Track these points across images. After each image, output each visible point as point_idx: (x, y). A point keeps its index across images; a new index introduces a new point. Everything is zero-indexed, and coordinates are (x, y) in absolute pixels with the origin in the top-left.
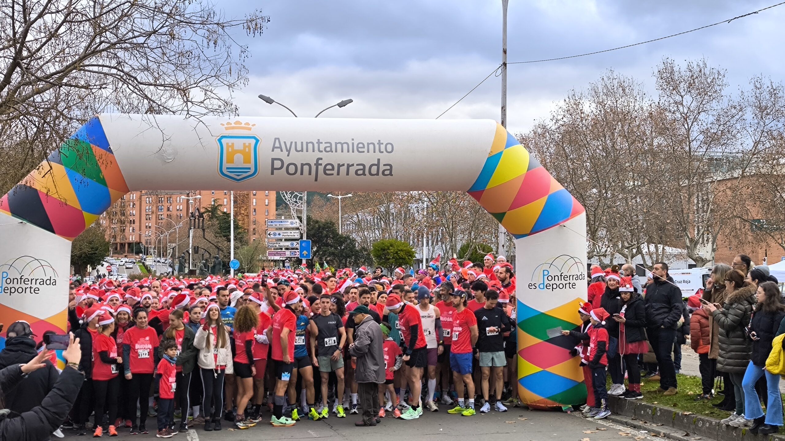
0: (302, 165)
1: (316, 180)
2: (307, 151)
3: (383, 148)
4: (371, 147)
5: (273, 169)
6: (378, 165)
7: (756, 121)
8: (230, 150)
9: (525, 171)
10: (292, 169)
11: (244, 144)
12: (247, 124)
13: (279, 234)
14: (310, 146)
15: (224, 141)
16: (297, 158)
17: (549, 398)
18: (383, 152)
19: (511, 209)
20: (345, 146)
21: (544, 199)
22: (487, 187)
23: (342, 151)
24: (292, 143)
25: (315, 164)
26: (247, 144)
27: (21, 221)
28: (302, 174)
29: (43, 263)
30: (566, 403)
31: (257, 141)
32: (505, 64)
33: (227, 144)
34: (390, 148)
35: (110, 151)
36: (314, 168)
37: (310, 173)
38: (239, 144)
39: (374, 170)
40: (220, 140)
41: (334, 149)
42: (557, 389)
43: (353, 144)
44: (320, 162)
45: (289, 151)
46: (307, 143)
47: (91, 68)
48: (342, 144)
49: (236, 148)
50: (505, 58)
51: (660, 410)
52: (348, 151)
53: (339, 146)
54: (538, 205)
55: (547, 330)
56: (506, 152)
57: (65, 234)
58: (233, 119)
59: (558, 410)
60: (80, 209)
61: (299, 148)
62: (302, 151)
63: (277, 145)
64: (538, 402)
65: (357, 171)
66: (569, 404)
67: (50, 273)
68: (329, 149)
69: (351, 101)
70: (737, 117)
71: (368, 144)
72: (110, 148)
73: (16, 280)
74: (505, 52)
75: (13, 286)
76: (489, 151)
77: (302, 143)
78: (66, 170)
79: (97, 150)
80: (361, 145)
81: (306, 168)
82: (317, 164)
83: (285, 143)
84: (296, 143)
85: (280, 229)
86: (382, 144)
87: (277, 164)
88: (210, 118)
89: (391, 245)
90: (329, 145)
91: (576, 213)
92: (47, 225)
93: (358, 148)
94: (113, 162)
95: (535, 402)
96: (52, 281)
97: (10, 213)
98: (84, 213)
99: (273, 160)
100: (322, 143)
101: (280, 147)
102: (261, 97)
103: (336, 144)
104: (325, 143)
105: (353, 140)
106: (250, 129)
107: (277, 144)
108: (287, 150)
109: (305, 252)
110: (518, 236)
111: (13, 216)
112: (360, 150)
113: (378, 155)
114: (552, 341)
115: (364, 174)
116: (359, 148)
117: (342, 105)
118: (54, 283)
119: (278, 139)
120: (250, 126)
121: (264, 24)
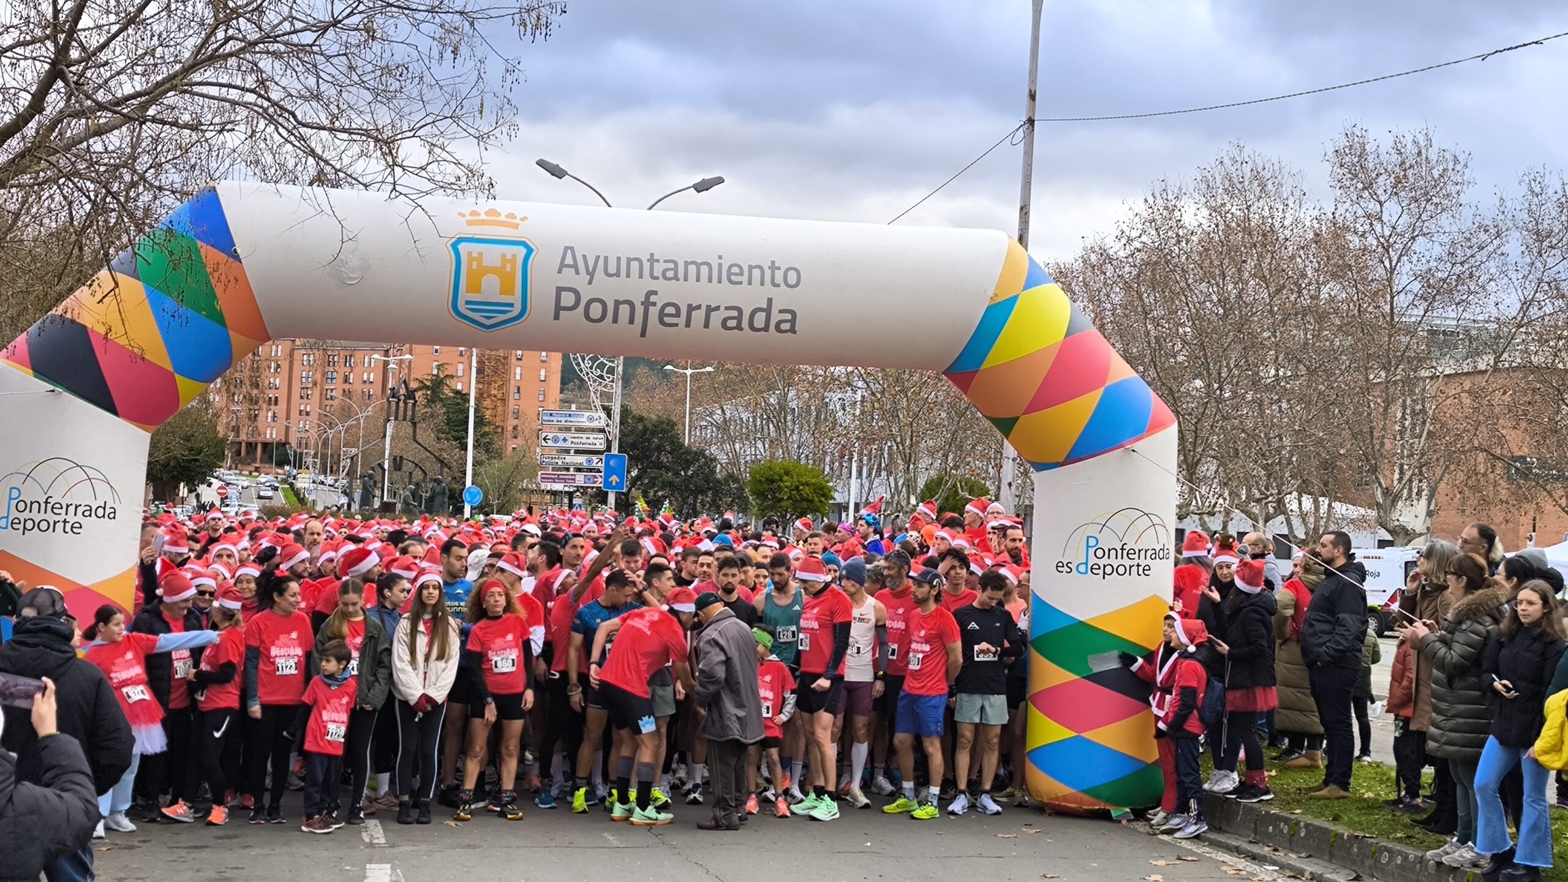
0: (617, 303)
1: (643, 334)
2: (628, 276)
3: (779, 276)
4: (756, 273)
5: (558, 308)
6: (768, 311)
7: (1528, 260)
8: (475, 266)
9: (1061, 337)
10: (596, 310)
11: (504, 255)
12: (511, 216)
13: (565, 440)
14: (635, 265)
15: (461, 247)
16: (608, 289)
17: (1083, 791)
18: (779, 285)
19: (1027, 411)
20: (704, 269)
21: (1097, 395)
22: (986, 365)
23: (698, 280)
24: (598, 257)
25: (642, 303)
26: (509, 257)
27: (52, 387)
28: (615, 320)
29: (92, 473)
30: (1119, 804)
31: (530, 251)
32: (1031, 121)
33: (470, 253)
34: (792, 277)
35: (235, 256)
36: (639, 310)
37: (631, 321)
38: (492, 255)
39: (760, 320)
40: (454, 246)
41: (681, 275)
42: (1103, 775)
43: (720, 265)
44: (653, 298)
45: (591, 274)
46: (629, 260)
47: (205, 90)
48: (698, 265)
49: (486, 262)
50: (1033, 109)
51: (1307, 826)
52: (710, 281)
53: (692, 269)
54: (1086, 405)
55: (1089, 657)
56: (1025, 296)
57: (138, 417)
58: (484, 205)
59: (1104, 816)
60: (170, 368)
61: (612, 269)
62: (618, 274)
63: (569, 260)
64: (1065, 798)
65: (724, 322)
66: (1126, 806)
67: (104, 494)
68: (674, 272)
69: (720, 181)
70: (1491, 248)
71: (751, 268)
72: (235, 250)
73: (36, 506)
74: (1033, 97)
75: (31, 516)
76: (991, 294)
77: (619, 259)
78: (146, 288)
79: (209, 254)
80: (735, 270)
81: (624, 310)
82: (647, 304)
83: (584, 257)
84: (606, 258)
85: (568, 429)
86: (779, 268)
87: (568, 299)
88: (437, 201)
89: (787, 473)
90: (672, 266)
91: (1157, 426)
92: (103, 399)
93: (729, 274)
94: (241, 279)
95: (1057, 798)
96: (108, 511)
97: (31, 371)
98: (178, 377)
99: (559, 290)
100: (658, 261)
101: (575, 266)
102: (541, 164)
103: (687, 264)
104: (665, 261)
105: (720, 257)
106: (516, 226)
107: (569, 258)
108: (588, 273)
109: (614, 479)
110: (1041, 467)
111: (35, 376)
112: (733, 278)
113: (769, 291)
114: (1098, 678)
115: (739, 327)
116: (733, 275)
117: (702, 187)
118: (112, 516)
119: (572, 249)
120: (517, 221)
121: (555, 18)
